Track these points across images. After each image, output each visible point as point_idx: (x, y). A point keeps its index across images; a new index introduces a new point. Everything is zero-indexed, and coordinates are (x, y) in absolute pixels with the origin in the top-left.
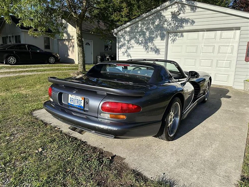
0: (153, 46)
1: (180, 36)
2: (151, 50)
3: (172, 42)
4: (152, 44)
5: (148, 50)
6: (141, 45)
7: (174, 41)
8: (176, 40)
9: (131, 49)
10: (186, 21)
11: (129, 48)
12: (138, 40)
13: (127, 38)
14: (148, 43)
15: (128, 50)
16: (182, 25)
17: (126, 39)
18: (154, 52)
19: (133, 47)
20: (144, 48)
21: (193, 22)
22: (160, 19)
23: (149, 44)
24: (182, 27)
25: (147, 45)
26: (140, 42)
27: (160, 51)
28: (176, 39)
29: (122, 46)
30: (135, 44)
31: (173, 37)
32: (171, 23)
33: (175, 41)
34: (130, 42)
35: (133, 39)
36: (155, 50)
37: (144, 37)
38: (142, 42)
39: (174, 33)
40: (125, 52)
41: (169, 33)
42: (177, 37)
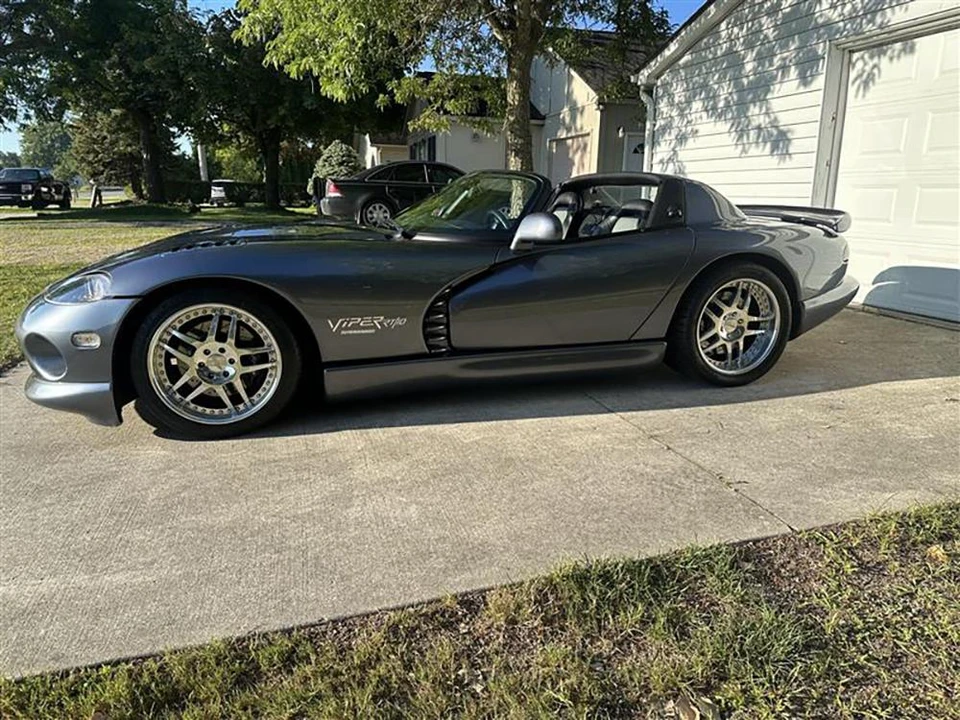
0: (767, 120)
1: (896, 53)
2: (759, 136)
3: (858, 90)
4: (764, 109)
5: (745, 137)
6: (723, 118)
7: (866, 84)
8: (877, 77)
9: (690, 142)
11: (682, 139)
12: (715, 97)
13: (679, 92)
14: (748, 109)
15: (678, 149)
17: (676, 100)
18: (769, 145)
19: (696, 131)
20: (733, 130)
23: (753, 110)
25: (747, 117)
26: (722, 104)
27: (793, 137)
28: (876, 71)
29: (664, 129)
30: (704, 114)
31: (865, 64)
33: (871, 84)
34: (687, 111)
35: (697, 98)
36: (770, 135)
37: (736, 79)
38: (728, 106)
39: (878, 47)
40: (670, 159)
41: (852, 52)
42: (884, 60)
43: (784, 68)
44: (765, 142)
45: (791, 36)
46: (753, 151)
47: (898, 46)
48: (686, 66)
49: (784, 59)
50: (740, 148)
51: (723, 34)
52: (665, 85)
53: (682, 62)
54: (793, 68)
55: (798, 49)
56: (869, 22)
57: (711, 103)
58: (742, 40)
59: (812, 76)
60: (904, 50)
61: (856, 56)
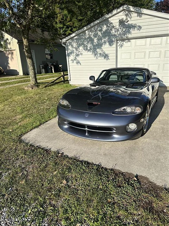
0: (102, 52)
2: (100, 55)
3: (120, 47)
4: (101, 50)
5: (97, 55)
6: (90, 51)
7: (121, 46)
8: (123, 46)
9: (80, 56)
10: (133, 27)
11: (78, 55)
12: (87, 46)
13: (75, 45)
15: (77, 57)
16: (130, 31)
17: (74, 46)
18: (103, 57)
19: (82, 54)
20: (93, 54)
21: (140, 27)
22: (107, 26)
23: (98, 50)
24: (129, 32)
25: (96, 51)
26: (89, 48)
27: (109, 56)
28: (123, 44)
29: (71, 53)
30: (84, 50)
31: (121, 43)
32: (119, 29)
34: (78, 49)
35: (81, 46)
36: (103, 55)
37: (92, 43)
38: (91, 49)
39: (123, 40)
40: (74, 59)
41: (118, 40)
42: (124, 43)
43: (105, 42)
44: (102, 57)
45: (106, 36)
46: (99, 58)
47: (127, 40)
48: (76, 39)
49: (105, 40)
50: (95, 58)
51: (87, 33)
52: (69, 43)
53: (74, 38)
54: (107, 43)
55: (108, 39)
56: (124, 36)
57: (86, 48)
58: (92, 35)
59: (112, 44)
60: (128, 41)
61: (118, 41)
